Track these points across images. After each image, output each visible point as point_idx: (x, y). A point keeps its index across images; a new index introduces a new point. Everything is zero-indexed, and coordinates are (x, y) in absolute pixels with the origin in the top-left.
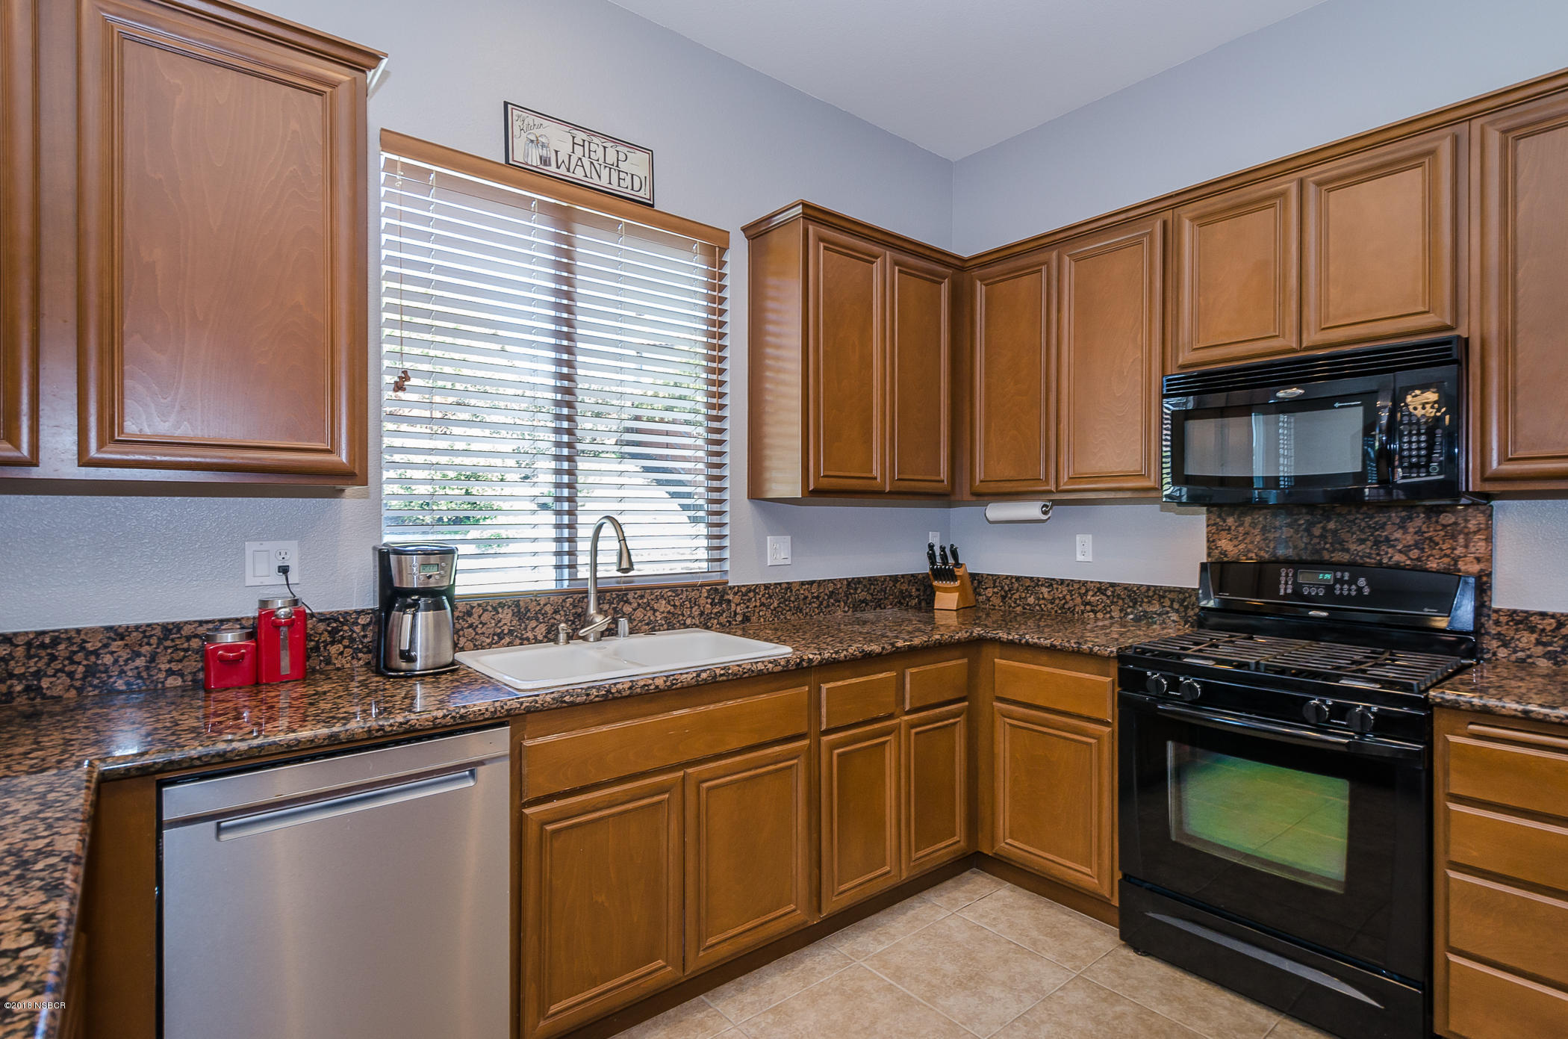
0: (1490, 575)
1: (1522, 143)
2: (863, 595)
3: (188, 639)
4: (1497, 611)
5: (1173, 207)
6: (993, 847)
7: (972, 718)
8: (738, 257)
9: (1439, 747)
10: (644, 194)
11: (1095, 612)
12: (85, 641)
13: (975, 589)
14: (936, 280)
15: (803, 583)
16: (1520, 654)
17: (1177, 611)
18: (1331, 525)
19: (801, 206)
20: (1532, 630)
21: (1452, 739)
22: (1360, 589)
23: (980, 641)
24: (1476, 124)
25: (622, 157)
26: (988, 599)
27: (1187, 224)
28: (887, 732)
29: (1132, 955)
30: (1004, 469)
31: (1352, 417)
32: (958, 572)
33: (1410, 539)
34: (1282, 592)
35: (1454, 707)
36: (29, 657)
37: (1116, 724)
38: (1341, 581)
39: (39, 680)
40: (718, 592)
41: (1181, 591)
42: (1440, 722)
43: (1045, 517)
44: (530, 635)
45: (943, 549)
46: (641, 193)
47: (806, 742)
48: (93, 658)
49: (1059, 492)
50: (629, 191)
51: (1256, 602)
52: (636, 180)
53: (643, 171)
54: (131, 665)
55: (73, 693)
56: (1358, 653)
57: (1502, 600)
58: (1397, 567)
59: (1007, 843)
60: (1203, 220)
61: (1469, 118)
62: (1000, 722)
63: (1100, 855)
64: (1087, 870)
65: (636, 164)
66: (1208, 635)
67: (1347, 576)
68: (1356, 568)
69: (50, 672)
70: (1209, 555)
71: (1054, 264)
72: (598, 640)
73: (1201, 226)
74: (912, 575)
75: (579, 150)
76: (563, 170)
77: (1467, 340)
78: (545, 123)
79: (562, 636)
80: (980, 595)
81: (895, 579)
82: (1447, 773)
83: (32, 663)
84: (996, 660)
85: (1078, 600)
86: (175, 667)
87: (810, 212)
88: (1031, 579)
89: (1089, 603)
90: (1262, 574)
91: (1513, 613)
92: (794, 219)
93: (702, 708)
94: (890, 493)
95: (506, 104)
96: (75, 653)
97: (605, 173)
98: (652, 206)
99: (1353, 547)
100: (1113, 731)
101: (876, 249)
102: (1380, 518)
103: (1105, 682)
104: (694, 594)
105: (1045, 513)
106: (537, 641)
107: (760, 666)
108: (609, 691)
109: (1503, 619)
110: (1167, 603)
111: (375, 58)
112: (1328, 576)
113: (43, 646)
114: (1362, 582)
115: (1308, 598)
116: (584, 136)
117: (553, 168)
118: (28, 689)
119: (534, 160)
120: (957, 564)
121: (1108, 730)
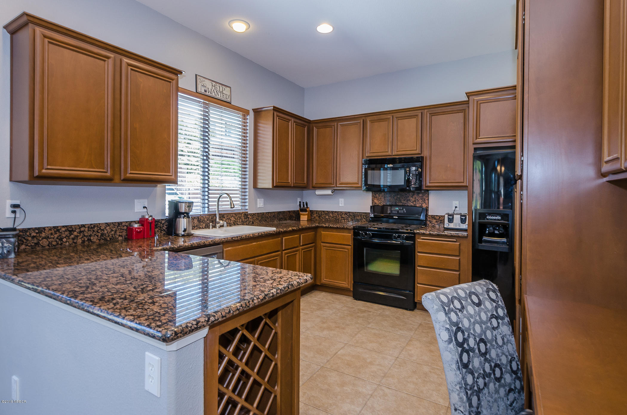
0: (428, 207)
1: (433, 117)
2: (281, 216)
3: (124, 226)
4: (429, 215)
5: (365, 117)
6: (320, 282)
7: (315, 247)
8: (250, 118)
9: (416, 242)
10: (229, 100)
11: (344, 220)
12: (101, 227)
13: (311, 215)
14: (304, 126)
15: (267, 213)
16: (433, 225)
17: (365, 218)
18: (399, 196)
19: (272, 108)
20: (435, 219)
21: (418, 240)
22: (404, 211)
23: (317, 227)
24: (426, 111)
25: (224, 89)
26: (315, 217)
27: (368, 121)
28: (297, 251)
29: (355, 301)
30: (321, 181)
31: (402, 172)
32: (308, 210)
33: (414, 200)
34: (388, 213)
35: (418, 233)
36: (88, 231)
37: (352, 246)
38: (400, 209)
39: (91, 237)
40: (246, 215)
41: (366, 213)
42: (417, 236)
43: (332, 194)
44: (201, 227)
45: (303, 203)
46: (228, 100)
47: (279, 252)
48: (102, 231)
49: (337, 187)
50: (225, 99)
51: (382, 215)
52: (227, 96)
53: (229, 93)
54: (111, 233)
55: (98, 241)
56: (403, 225)
57: (430, 213)
58: (411, 206)
59: (325, 280)
60: (372, 121)
61: (424, 109)
62: (323, 248)
63: (348, 279)
64: (345, 283)
65: (227, 91)
66: (372, 223)
67: (401, 208)
68: (403, 206)
69: (93, 235)
70: (372, 204)
71: (336, 126)
72: (219, 228)
73: (371, 123)
74: (294, 211)
75: (213, 87)
76: (210, 94)
77: (423, 157)
78: (205, 80)
79: (211, 227)
80: (312, 216)
81: (289, 212)
82: (417, 247)
83: (89, 232)
84: (322, 232)
85: (340, 217)
86: (120, 234)
87: (275, 109)
88: (327, 211)
89: (343, 217)
90: (383, 208)
91: (432, 216)
92: (270, 110)
93: (259, 243)
94: (293, 187)
95: (196, 75)
96: (98, 230)
97: (219, 94)
98: (231, 103)
99: (403, 201)
100: (351, 248)
101: (290, 118)
102: (408, 195)
103: (349, 235)
104: (240, 215)
105: (332, 193)
106: (203, 228)
107: (271, 232)
108: (241, 237)
109: (430, 217)
110: (362, 216)
111: (181, 72)
112: (397, 208)
113: (92, 228)
114: (404, 210)
115: (394, 214)
116: (215, 84)
117: (207, 93)
118: (88, 239)
119: (203, 91)
120: (307, 207)
121: (350, 247)
